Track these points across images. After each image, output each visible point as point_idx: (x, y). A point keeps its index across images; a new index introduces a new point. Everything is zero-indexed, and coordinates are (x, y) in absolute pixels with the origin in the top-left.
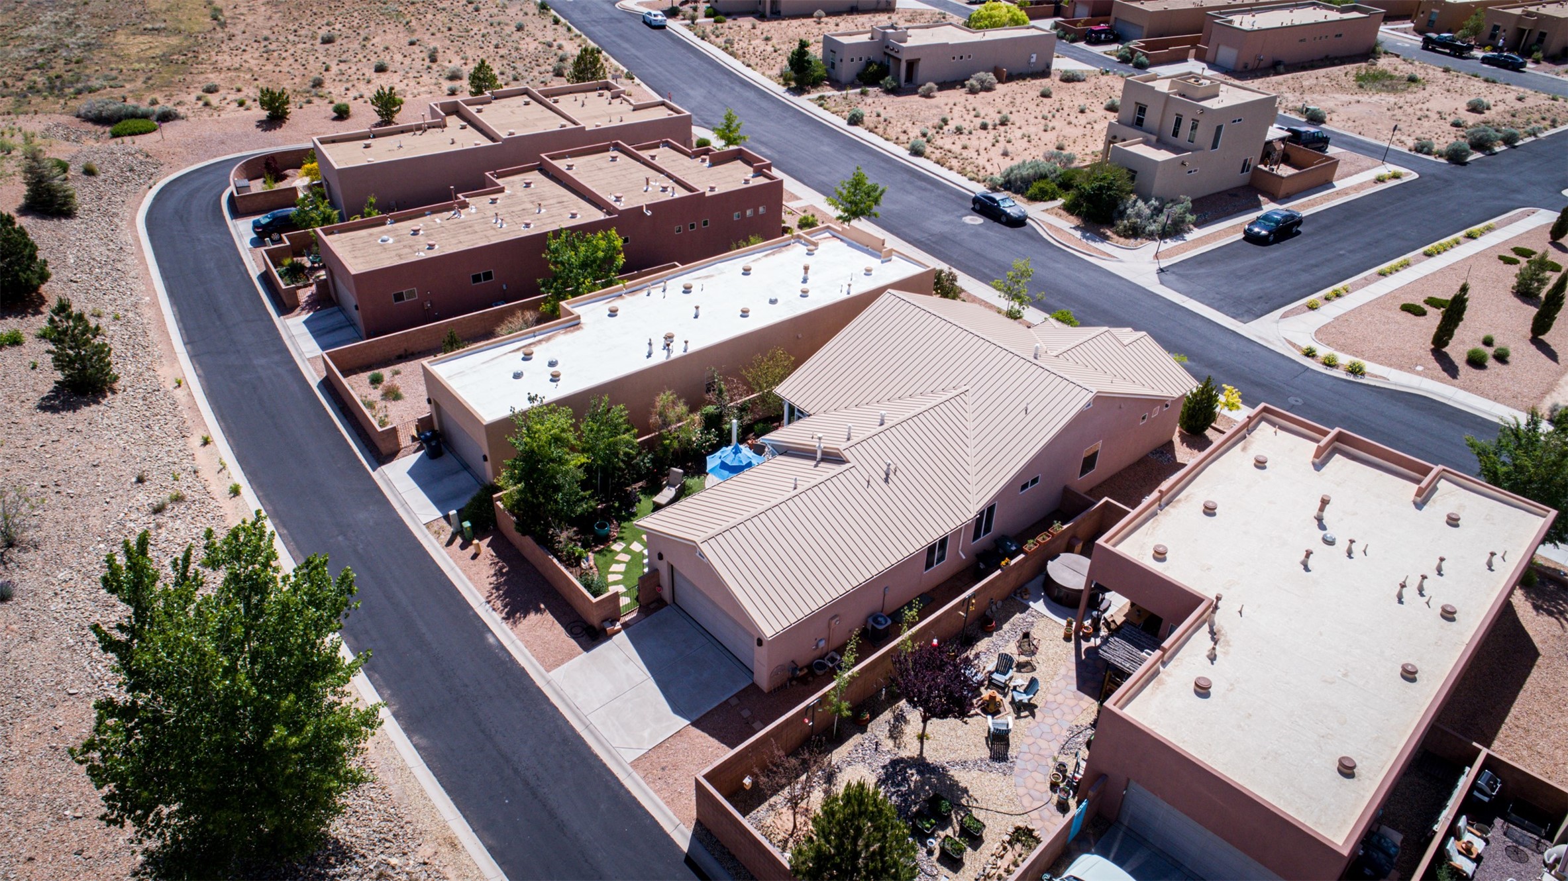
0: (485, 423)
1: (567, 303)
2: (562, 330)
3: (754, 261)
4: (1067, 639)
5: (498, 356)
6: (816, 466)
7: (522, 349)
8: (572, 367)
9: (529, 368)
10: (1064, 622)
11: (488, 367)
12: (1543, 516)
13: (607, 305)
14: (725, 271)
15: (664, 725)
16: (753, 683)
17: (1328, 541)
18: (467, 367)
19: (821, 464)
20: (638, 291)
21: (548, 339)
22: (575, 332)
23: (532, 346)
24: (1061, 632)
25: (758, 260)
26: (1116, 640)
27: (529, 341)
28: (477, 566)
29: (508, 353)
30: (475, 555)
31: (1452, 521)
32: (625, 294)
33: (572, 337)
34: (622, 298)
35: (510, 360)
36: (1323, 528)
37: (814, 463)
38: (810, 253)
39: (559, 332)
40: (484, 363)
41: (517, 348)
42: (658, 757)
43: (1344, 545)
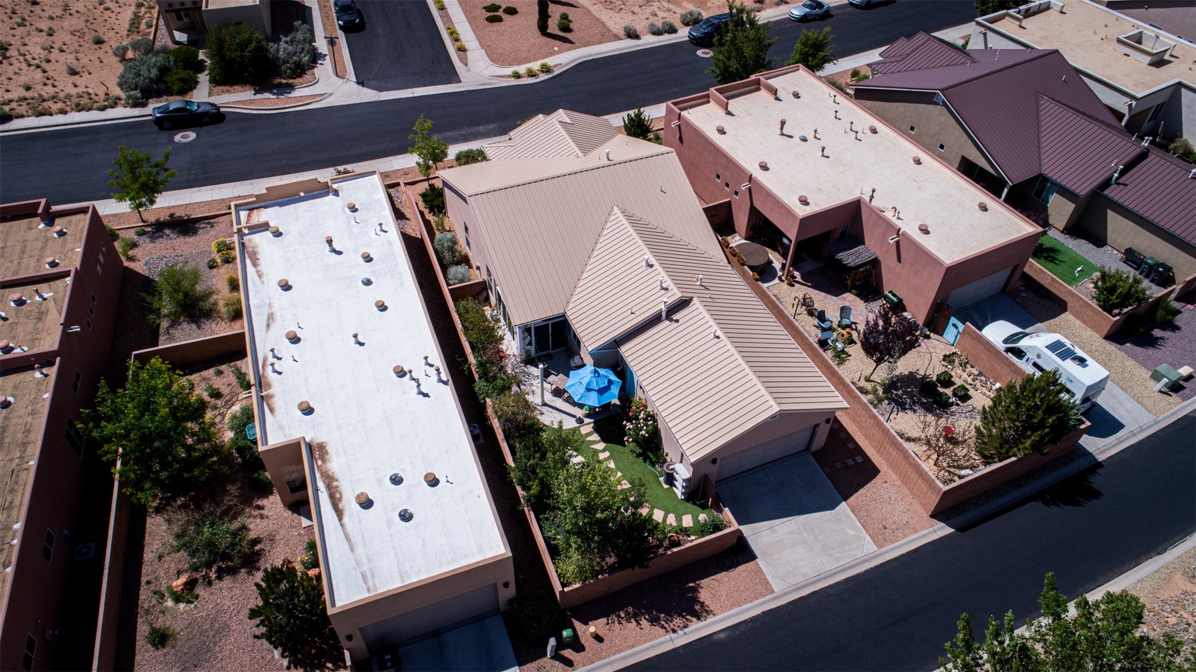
0: (510, 555)
1: (264, 444)
2: (317, 463)
3: (260, 276)
4: (792, 285)
5: (345, 533)
6: (677, 321)
7: (340, 506)
8: (412, 464)
9: (393, 504)
10: (776, 281)
11: (365, 545)
12: (798, 70)
13: (276, 413)
14: (267, 302)
15: (844, 519)
16: (813, 454)
17: (804, 140)
18: (355, 569)
19: (675, 317)
20: (262, 380)
21: (330, 480)
22: (326, 451)
23: (338, 496)
24: (785, 286)
25: (260, 273)
26: (840, 256)
27: (324, 497)
28: (613, 638)
29: (343, 522)
30: (598, 638)
31: (796, 96)
32: (262, 392)
33: (338, 455)
34: (270, 397)
35: (360, 522)
36: (791, 137)
37: (667, 323)
38: (278, 234)
39: (318, 467)
40: (352, 550)
41: (334, 512)
42: (874, 529)
43: (810, 136)
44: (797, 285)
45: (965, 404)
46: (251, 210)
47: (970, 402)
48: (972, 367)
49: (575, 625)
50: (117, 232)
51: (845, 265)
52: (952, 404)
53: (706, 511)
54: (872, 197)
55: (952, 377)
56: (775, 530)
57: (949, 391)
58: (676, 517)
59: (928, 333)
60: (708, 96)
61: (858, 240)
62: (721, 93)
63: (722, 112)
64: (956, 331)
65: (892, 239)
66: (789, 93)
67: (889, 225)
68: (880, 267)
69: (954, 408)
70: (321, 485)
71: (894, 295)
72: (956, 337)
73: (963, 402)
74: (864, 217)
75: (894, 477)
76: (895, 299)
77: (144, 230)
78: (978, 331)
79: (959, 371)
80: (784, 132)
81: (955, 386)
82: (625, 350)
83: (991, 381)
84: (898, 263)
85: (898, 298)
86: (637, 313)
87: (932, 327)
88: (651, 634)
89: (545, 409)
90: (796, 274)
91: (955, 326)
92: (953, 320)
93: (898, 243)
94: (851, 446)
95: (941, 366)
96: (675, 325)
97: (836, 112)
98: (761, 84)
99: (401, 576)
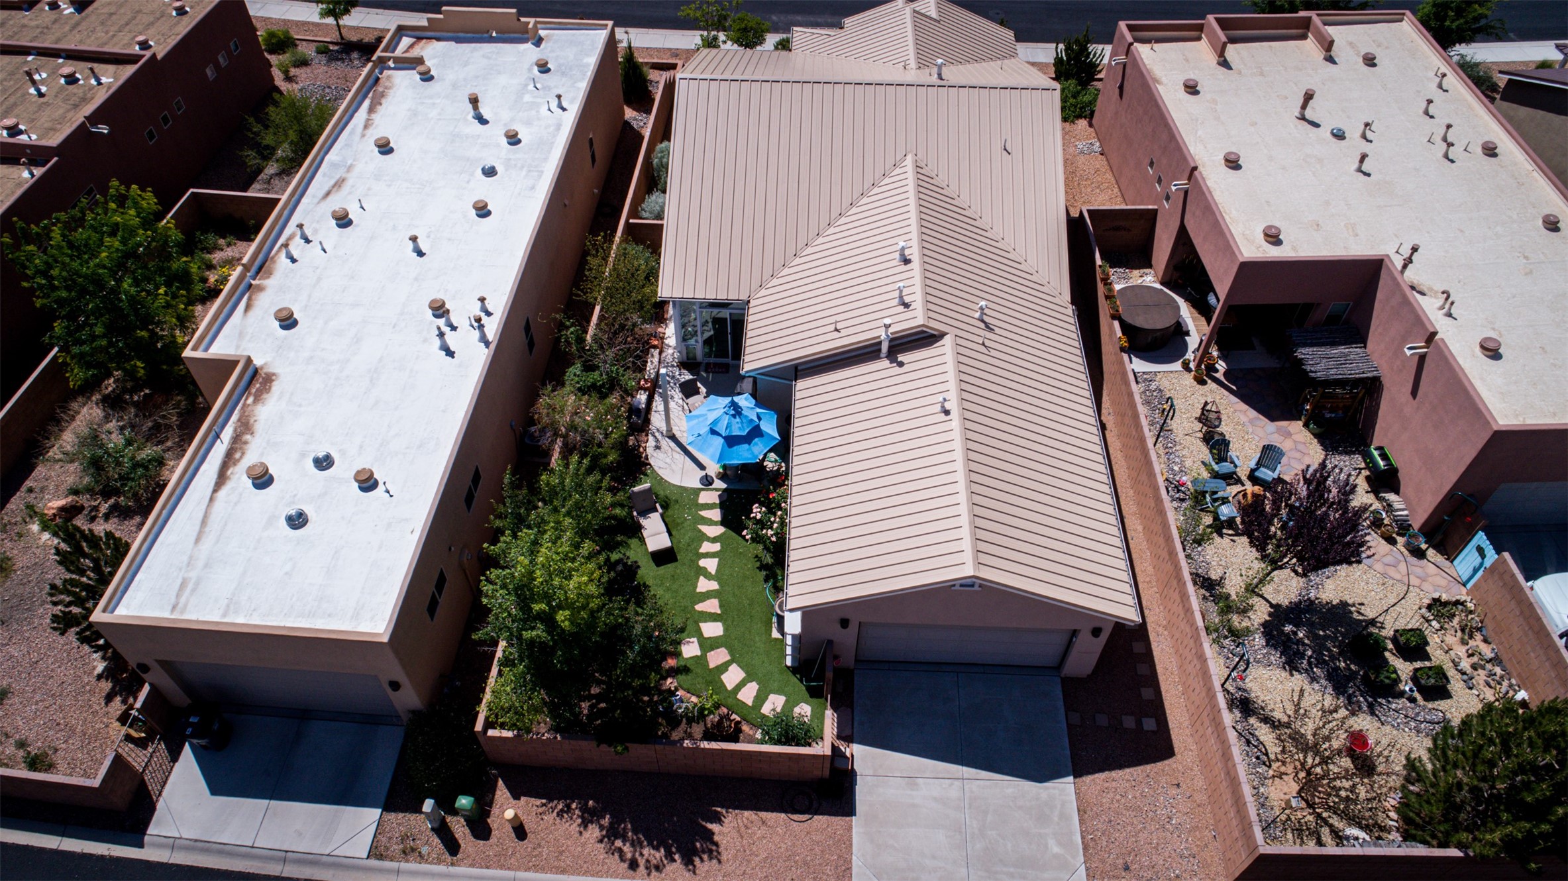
0: (385, 639)
1: (195, 349)
2: (247, 399)
3: (366, 127)
4: (1201, 382)
5: (206, 512)
6: (901, 364)
7: (229, 472)
8: (361, 447)
9: (295, 495)
10: (1177, 366)
11: (217, 541)
12: (1401, 21)
13: (251, 313)
14: (349, 162)
15: (1056, 819)
16: (1062, 678)
17: (1339, 135)
18: (180, 569)
19: (901, 358)
20: (267, 264)
21: (245, 427)
22: (270, 387)
23: (237, 456)
24: (1188, 379)
25: (370, 122)
26: (1303, 352)
27: (219, 451)
28: (543, 843)
29: (215, 495)
30: (520, 831)
31: (1370, 61)
32: (254, 279)
33: (280, 398)
34: (260, 289)
35: (236, 504)
36: (1316, 125)
37: (885, 363)
38: (427, 77)
39: (244, 405)
40: (198, 540)
41: (215, 476)
42: (1103, 862)
43: (1353, 133)
44: (1211, 385)
45: (1430, 705)
46: (419, 39)
47: (1442, 704)
48: (1485, 641)
49: (498, 793)
50: (298, 42)
51: (1306, 372)
52: (1401, 694)
53: (815, 700)
54: (1408, 261)
55: (1427, 643)
56: (916, 784)
57: (1403, 668)
58: (759, 690)
59: (1424, 546)
60: (1200, 28)
61: (1356, 334)
62: (1223, 28)
63: (1211, 58)
64: (1479, 559)
65: (1410, 348)
66: (1358, 55)
67: (1417, 320)
68: (1379, 397)
69: (1402, 703)
70: (227, 434)
71: (1384, 456)
72: (1476, 571)
73: (1426, 699)
74: (1380, 295)
75: (1200, 783)
76: (1381, 463)
77: (327, 48)
78: (1520, 577)
79: (1452, 639)
80: (1308, 113)
81: (1427, 664)
82: (803, 388)
83: (1514, 681)
84: (1411, 398)
85: (1389, 464)
86: (844, 333)
87: (1438, 537)
88: (604, 863)
89: (666, 443)
90: (1221, 366)
91: (1480, 550)
92: (1481, 538)
93: (1422, 358)
94: (1147, 693)
95: (1417, 617)
96: (898, 370)
97: (1430, 102)
98: (1311, 27)
99: (228, 606)
